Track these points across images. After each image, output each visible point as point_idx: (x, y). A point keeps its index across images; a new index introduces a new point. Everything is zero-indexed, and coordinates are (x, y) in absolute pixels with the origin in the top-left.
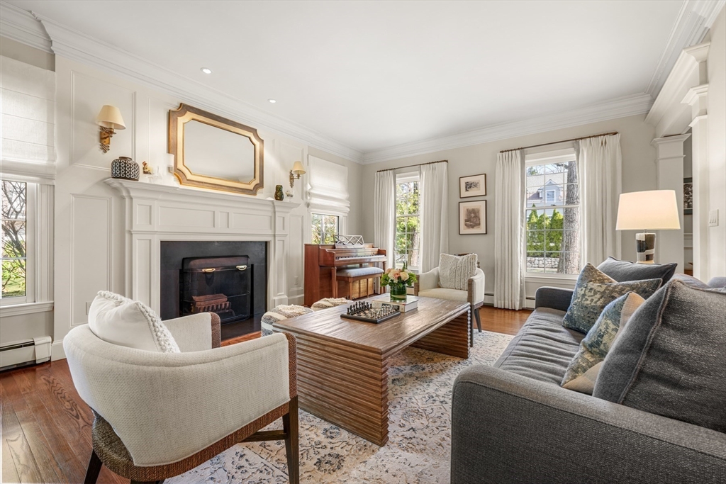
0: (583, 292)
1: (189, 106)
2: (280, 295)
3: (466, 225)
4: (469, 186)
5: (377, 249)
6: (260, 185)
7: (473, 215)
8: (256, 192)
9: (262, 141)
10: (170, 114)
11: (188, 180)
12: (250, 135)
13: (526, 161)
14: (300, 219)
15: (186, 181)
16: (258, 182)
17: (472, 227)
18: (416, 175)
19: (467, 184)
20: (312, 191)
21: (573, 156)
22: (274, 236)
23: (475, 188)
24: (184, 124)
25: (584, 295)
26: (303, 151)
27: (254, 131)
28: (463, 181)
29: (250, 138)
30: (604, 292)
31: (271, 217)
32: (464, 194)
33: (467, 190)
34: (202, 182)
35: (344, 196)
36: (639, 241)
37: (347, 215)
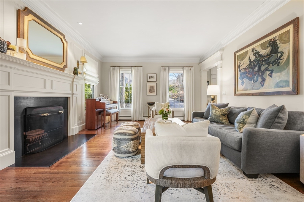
0: (215, 111)
1: (31, 11)
2: (75, 126)
3: (149, 92)
4: (150, 77)
5: (113, 101)
6: (66, 66)
7: (152, 88)
8: (64, 69)
9: (67, 42)
10: (18, 12)
11: (30, 58)
12: (62, 37)
13: (170, 71)
14: (81, 86)
15: (29, 58)
16: (65, 64)
17: (152, 93)
18: (130, 70)
19: (150, 76)
20: (86, 72)
21: (182, 72)
22: (73, 94)
23: (153, 78)
24: (28, 21)
25: (215, 112)
26: (82, 51)
27: (64, 36)
28: (149, 75)
29: (61, 39)
30: (220, 111)
31: (71, 84)
32: (149, 80)
33: (150, 79)
34: (38, 61)
35: (96, 75)
36: (212, 98)
37: (97, 85)
